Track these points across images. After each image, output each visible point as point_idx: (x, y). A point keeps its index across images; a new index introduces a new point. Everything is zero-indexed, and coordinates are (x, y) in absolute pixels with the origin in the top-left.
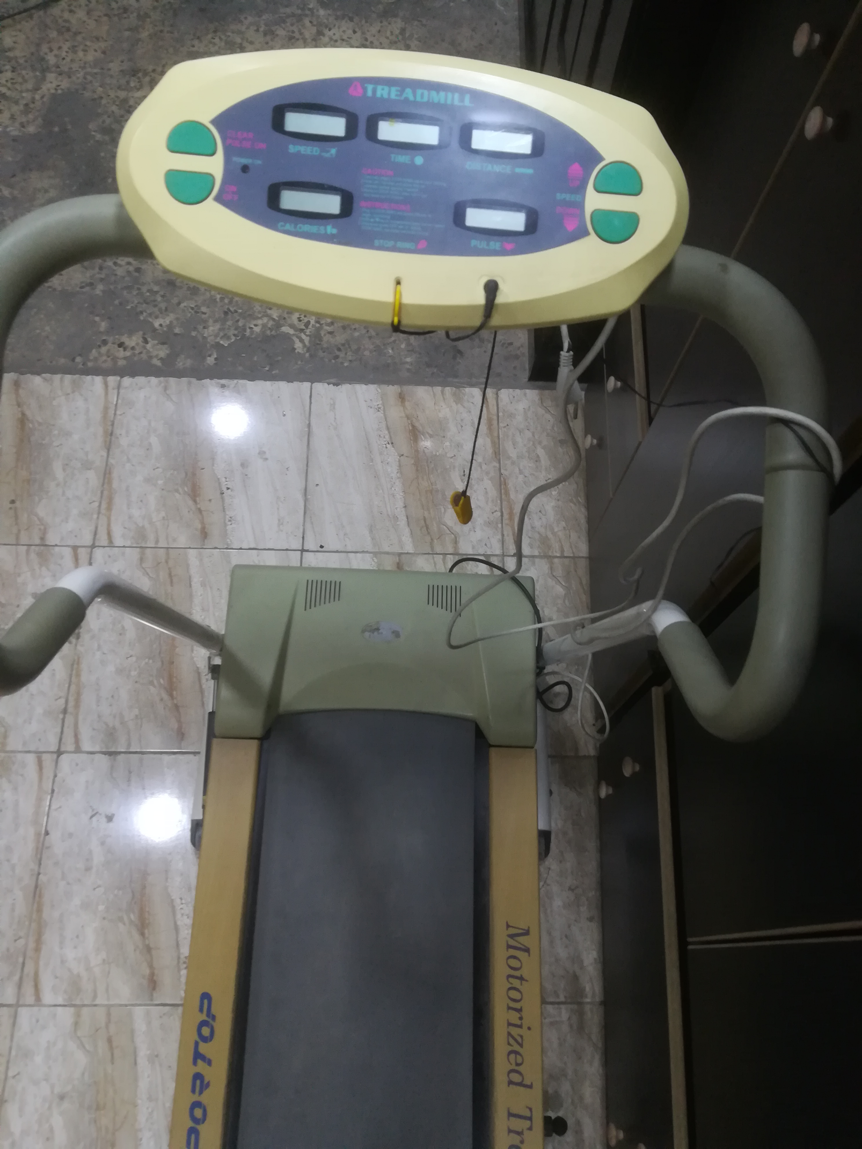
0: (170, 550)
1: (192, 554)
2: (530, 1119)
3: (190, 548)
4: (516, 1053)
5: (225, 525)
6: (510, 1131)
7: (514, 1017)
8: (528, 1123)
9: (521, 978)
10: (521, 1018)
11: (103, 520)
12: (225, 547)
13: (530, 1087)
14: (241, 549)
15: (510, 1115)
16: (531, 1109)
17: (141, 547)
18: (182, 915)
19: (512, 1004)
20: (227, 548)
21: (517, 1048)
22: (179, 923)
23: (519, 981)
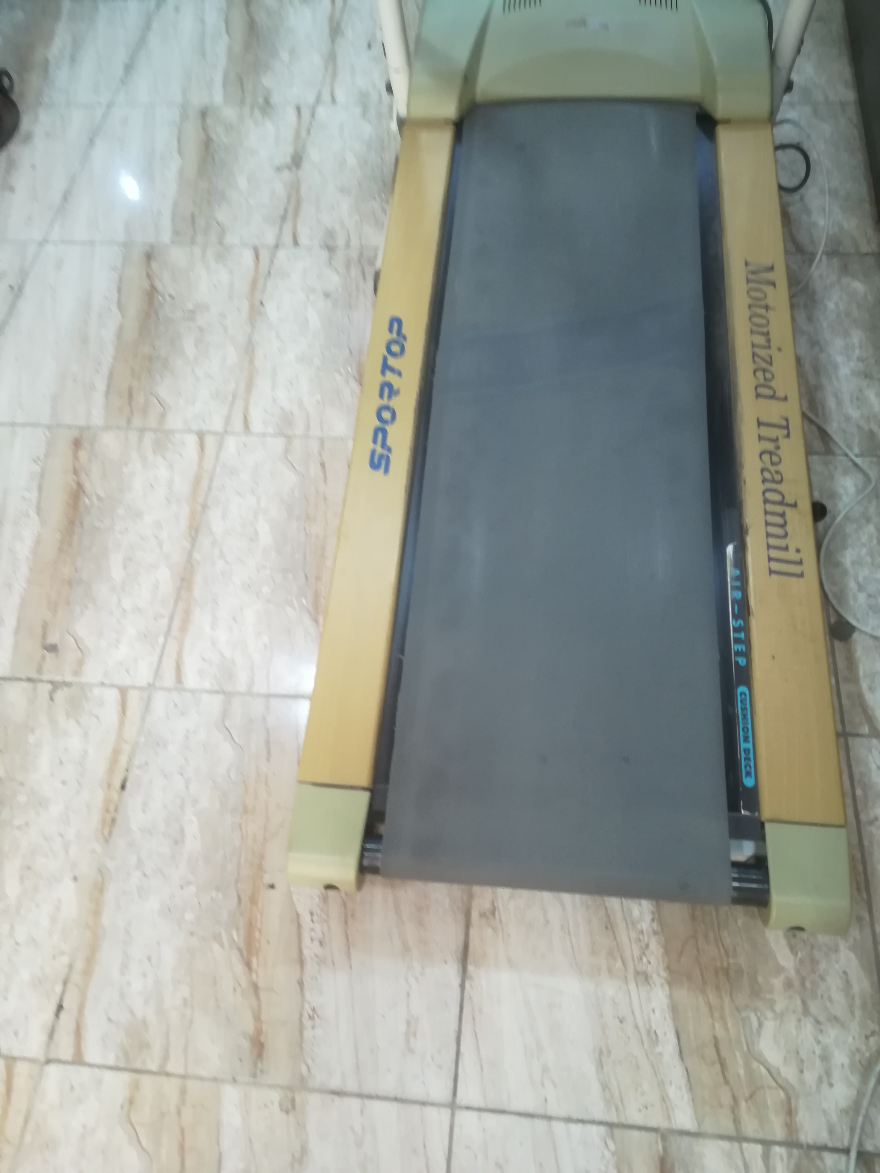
2: (787, 427)
4: (764, 371)
6: (760, 438)
7: (760, 340)
8: (785, 432)
9: (767, 308)
10: (769, 341)
13: (785, 399)
15: (760, 424)
16: (787, 420)
19: (755, 328)
21: (763, 365)
23: (764, 309)
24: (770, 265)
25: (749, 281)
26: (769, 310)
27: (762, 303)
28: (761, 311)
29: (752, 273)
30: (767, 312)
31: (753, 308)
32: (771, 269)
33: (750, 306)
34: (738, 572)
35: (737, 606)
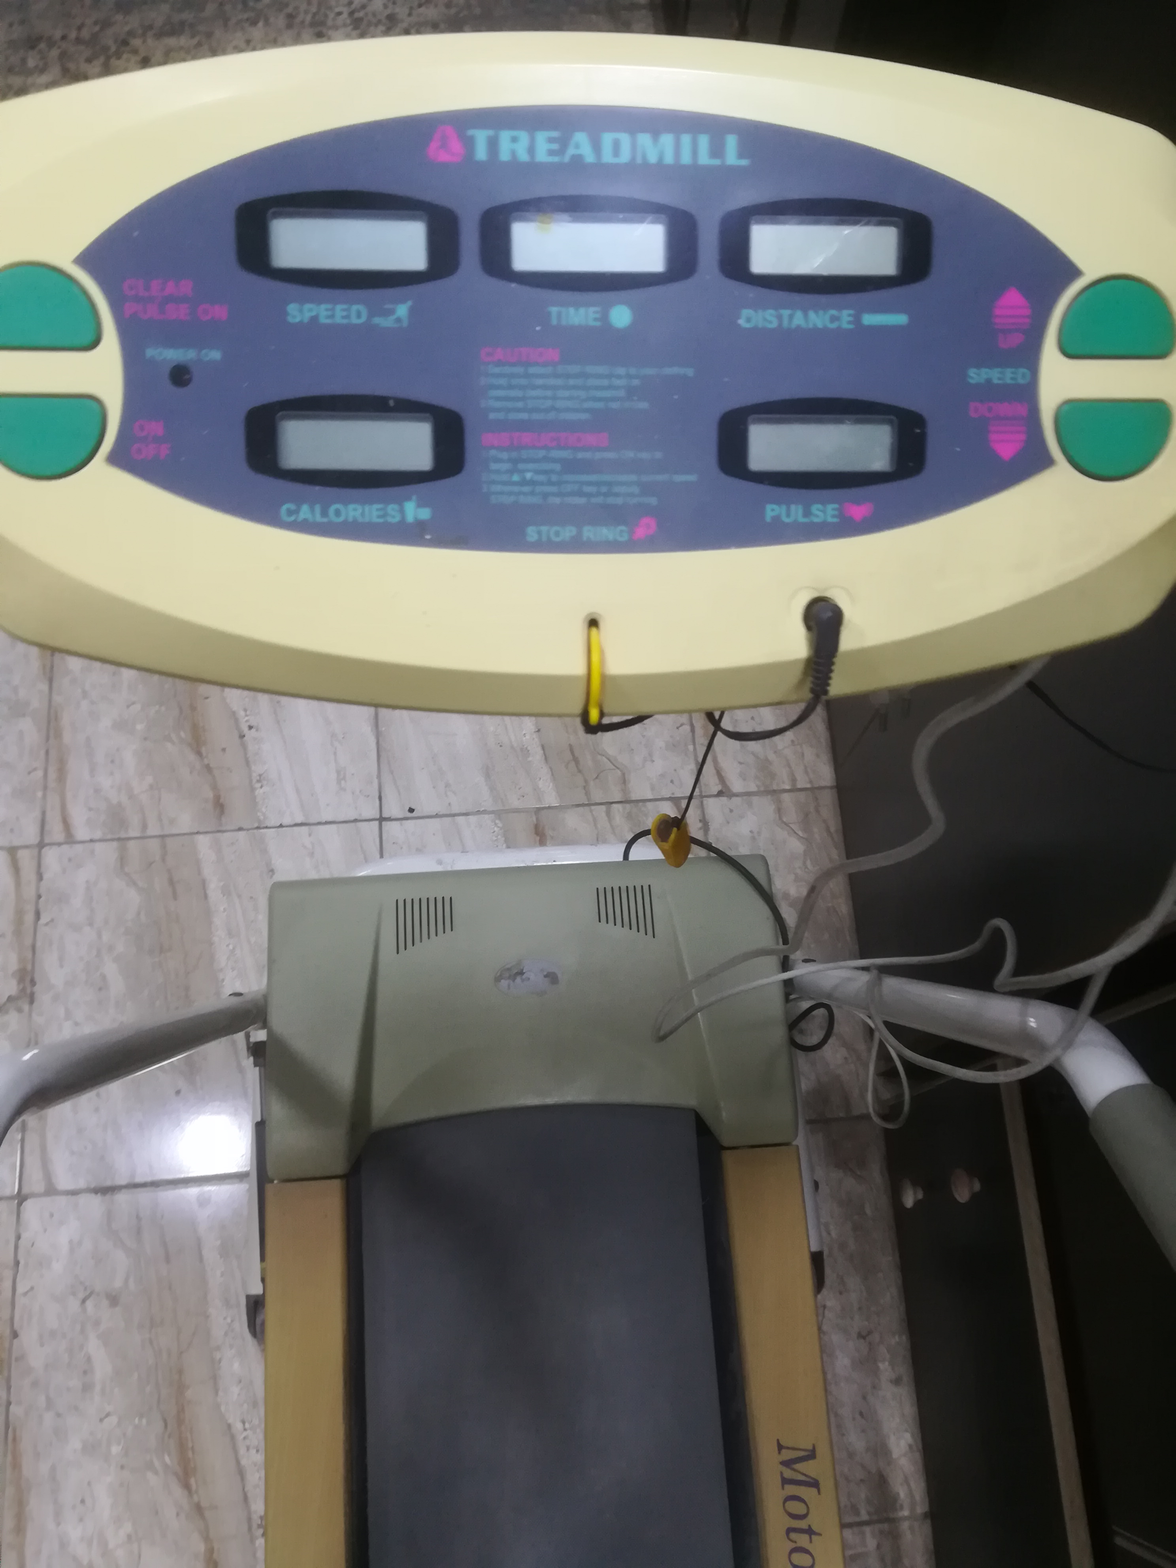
0: (169, 841)
1: (203, 843)
3: (198, 833)
5: (253, 789)
9: (810, 1532)
11: (53, 800)
12: (256, 825)
14: (281, 826)
17: (119, 839)
18: (248, 1448)
20: (258, 828)
22: (244, 1462)
23: (806, 1537)
24: (811, 1448)
25: (785, 1481)
26: (813, 1536)
27: (802, 1524)
28: (802, 1540)
29: (787, 1464)
30: (811, 1542)
31: (793, 1536)
32: (812, 1455)
33: (789, 1530)
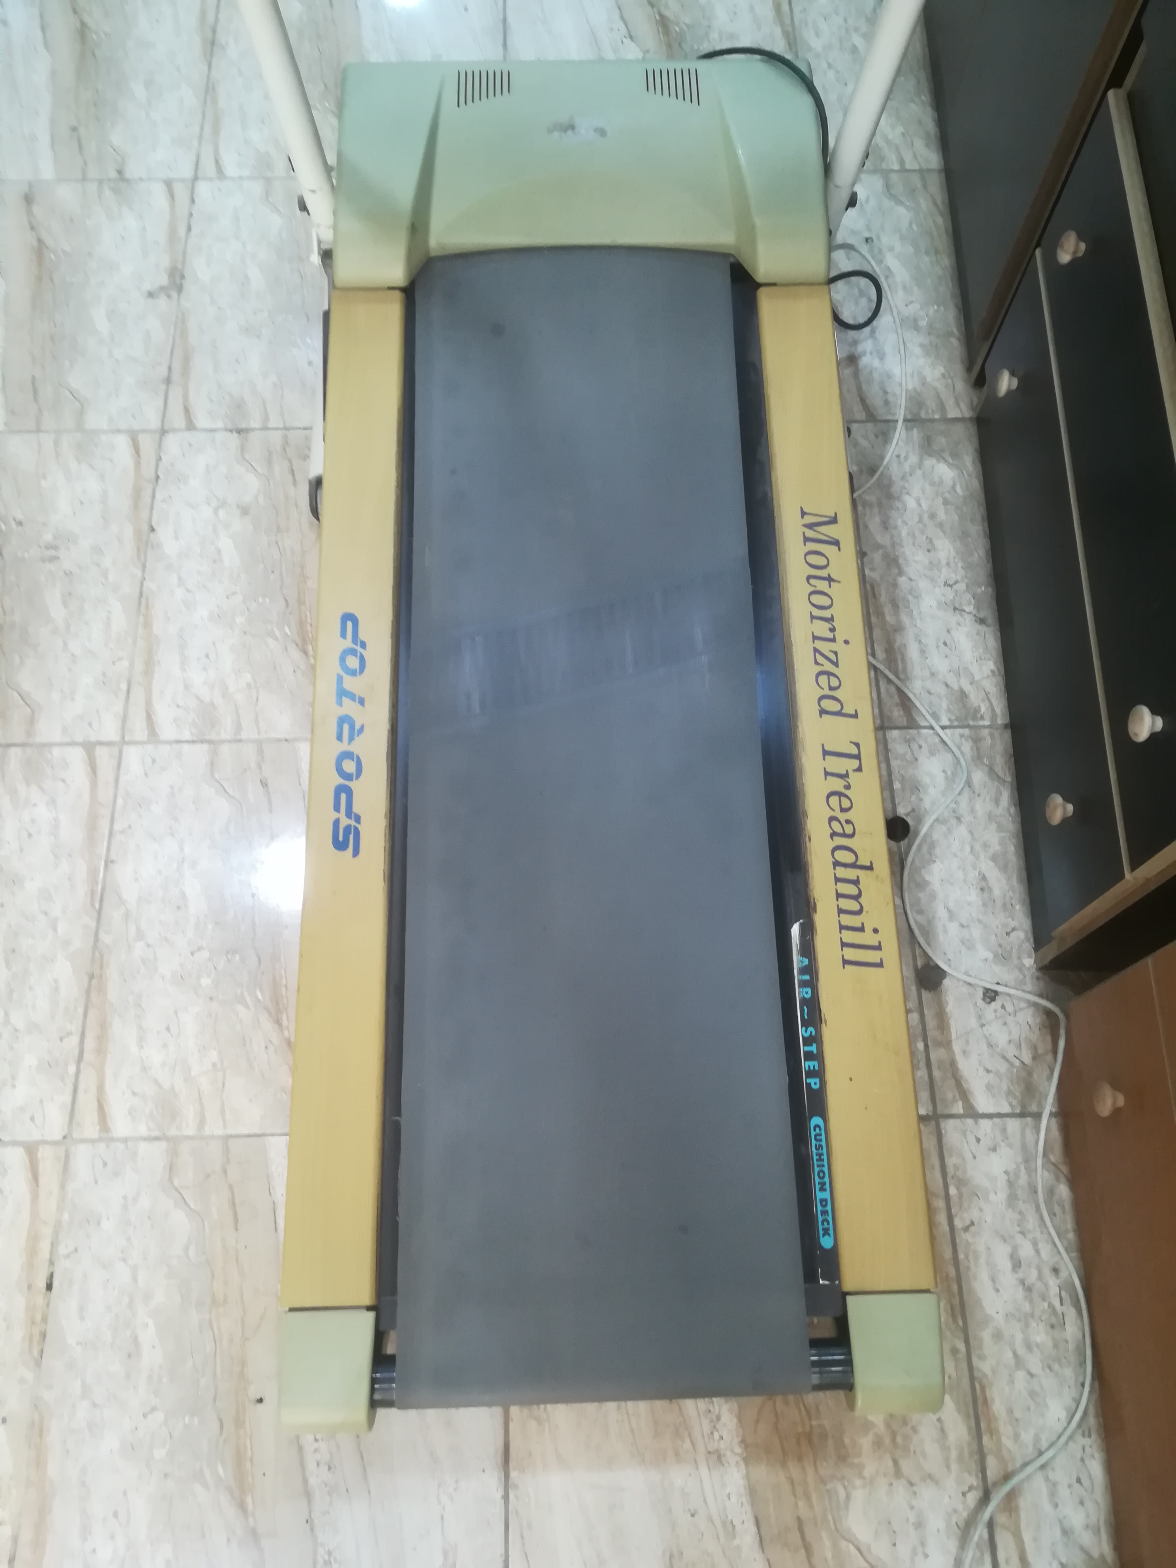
2: (858, 757)
4: (829, 674)
6: (827, 774)
7: (822, 629)
8: (855, 763)
9: (829, 579)
10: (833, 630)
13: (855, 716)
15: (826, 753)
16: (857, 745)
19: (817, 612)
21: (829, 668)
23: (827, 583)
24: (833, 515)
25: (806, 540)
26: (832, 583)
27: (823, 573)
28: (822, 585)
29: (810, 526)
30: (830, 586)
31: (812, 581)
32: (834, 520)
33: (809, 578)
34: (806, 962)
35: (807, 1007)
